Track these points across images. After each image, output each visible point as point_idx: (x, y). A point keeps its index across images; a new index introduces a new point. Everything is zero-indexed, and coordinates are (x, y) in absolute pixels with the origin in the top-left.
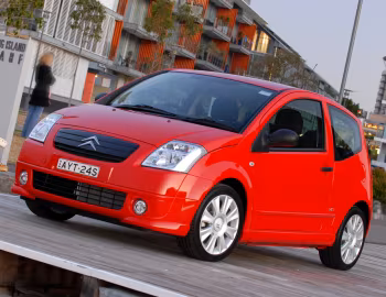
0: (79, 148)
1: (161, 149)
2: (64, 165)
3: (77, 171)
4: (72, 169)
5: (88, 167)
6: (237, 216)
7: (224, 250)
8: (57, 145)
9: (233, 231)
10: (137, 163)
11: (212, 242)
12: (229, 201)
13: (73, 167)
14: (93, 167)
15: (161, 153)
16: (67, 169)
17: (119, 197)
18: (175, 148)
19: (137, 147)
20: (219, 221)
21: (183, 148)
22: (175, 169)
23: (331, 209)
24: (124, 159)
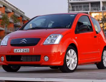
0: (20, 44)
1: (48, 38)
2: (16, 51)
3: (22, 52)
4: (19, 52)
5: (25, 49)
6: (76, 56)
7: (75, 68)
8: (12, 45)
9: (76, 61)
10: (42, 44)
11: (71, 66)
12: (73, 51)
13: (20, 50)
14: (27, 49)
15: (48, 39)
16: (18, 52)
17: (38, 57)
18: (52, 37)
19: (40, 39)
20: (71, 58)
21: (55, 36)
22: (55, 43)
23: (99, 50)
24: (37, 44)
